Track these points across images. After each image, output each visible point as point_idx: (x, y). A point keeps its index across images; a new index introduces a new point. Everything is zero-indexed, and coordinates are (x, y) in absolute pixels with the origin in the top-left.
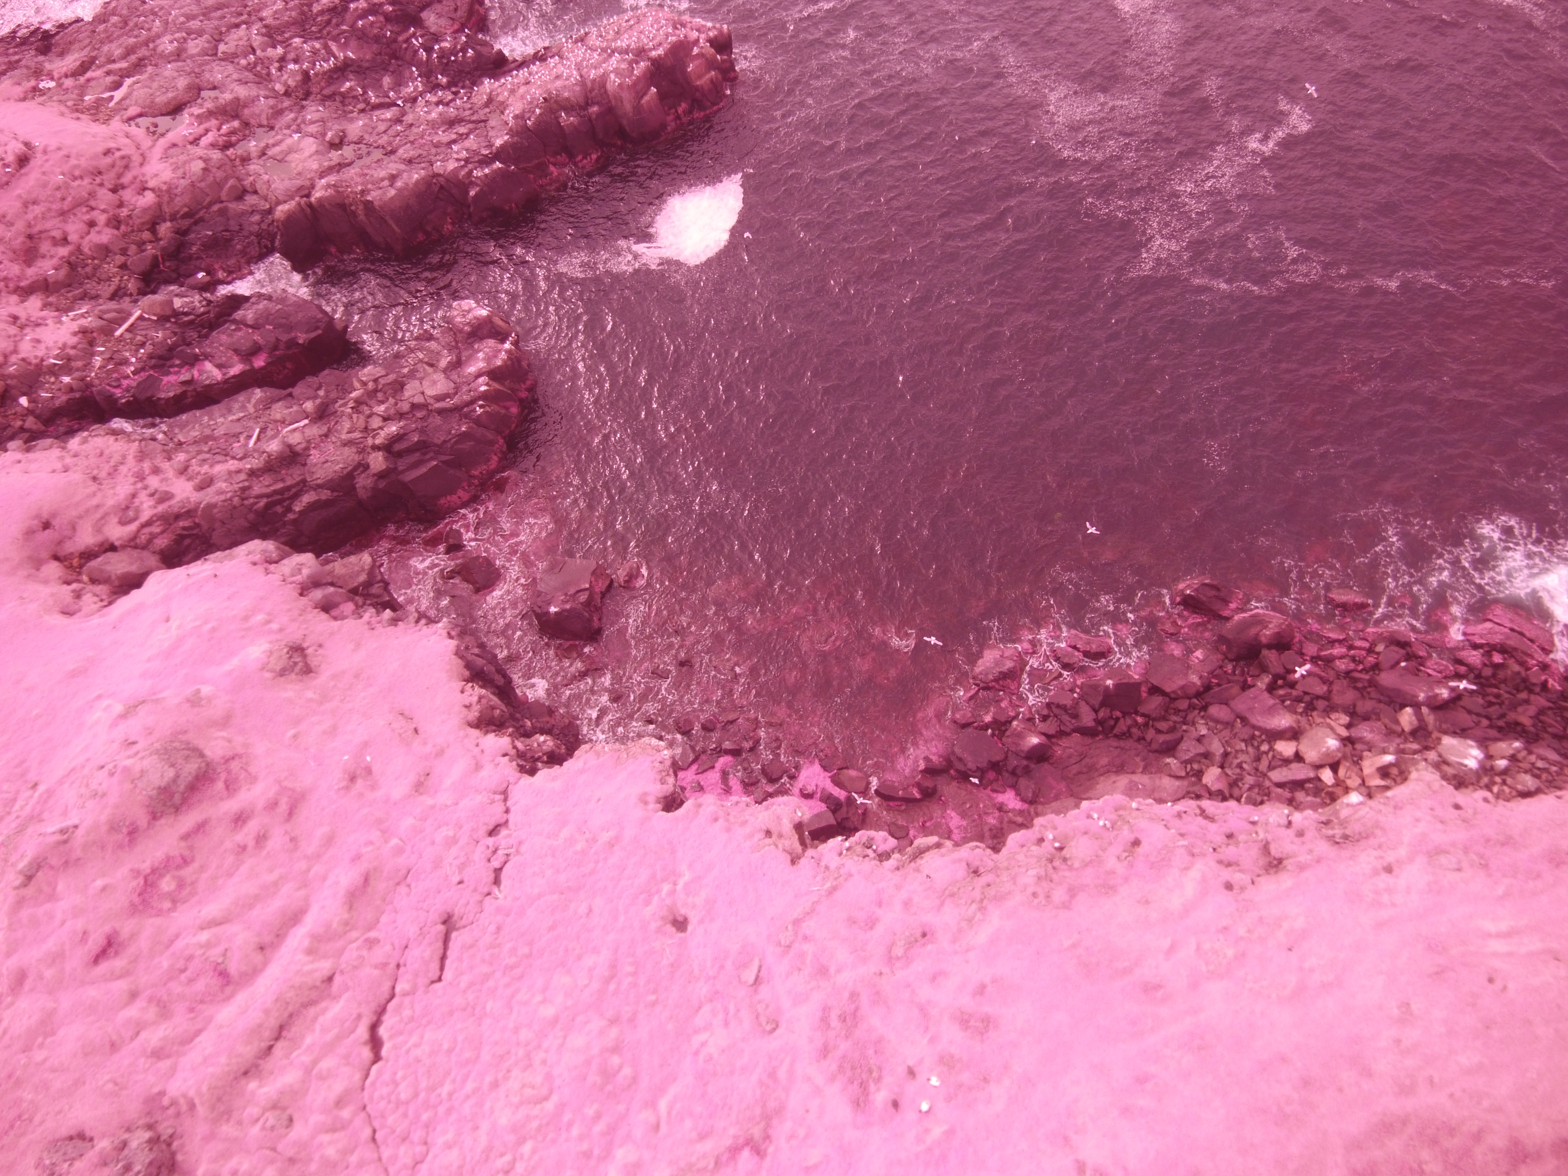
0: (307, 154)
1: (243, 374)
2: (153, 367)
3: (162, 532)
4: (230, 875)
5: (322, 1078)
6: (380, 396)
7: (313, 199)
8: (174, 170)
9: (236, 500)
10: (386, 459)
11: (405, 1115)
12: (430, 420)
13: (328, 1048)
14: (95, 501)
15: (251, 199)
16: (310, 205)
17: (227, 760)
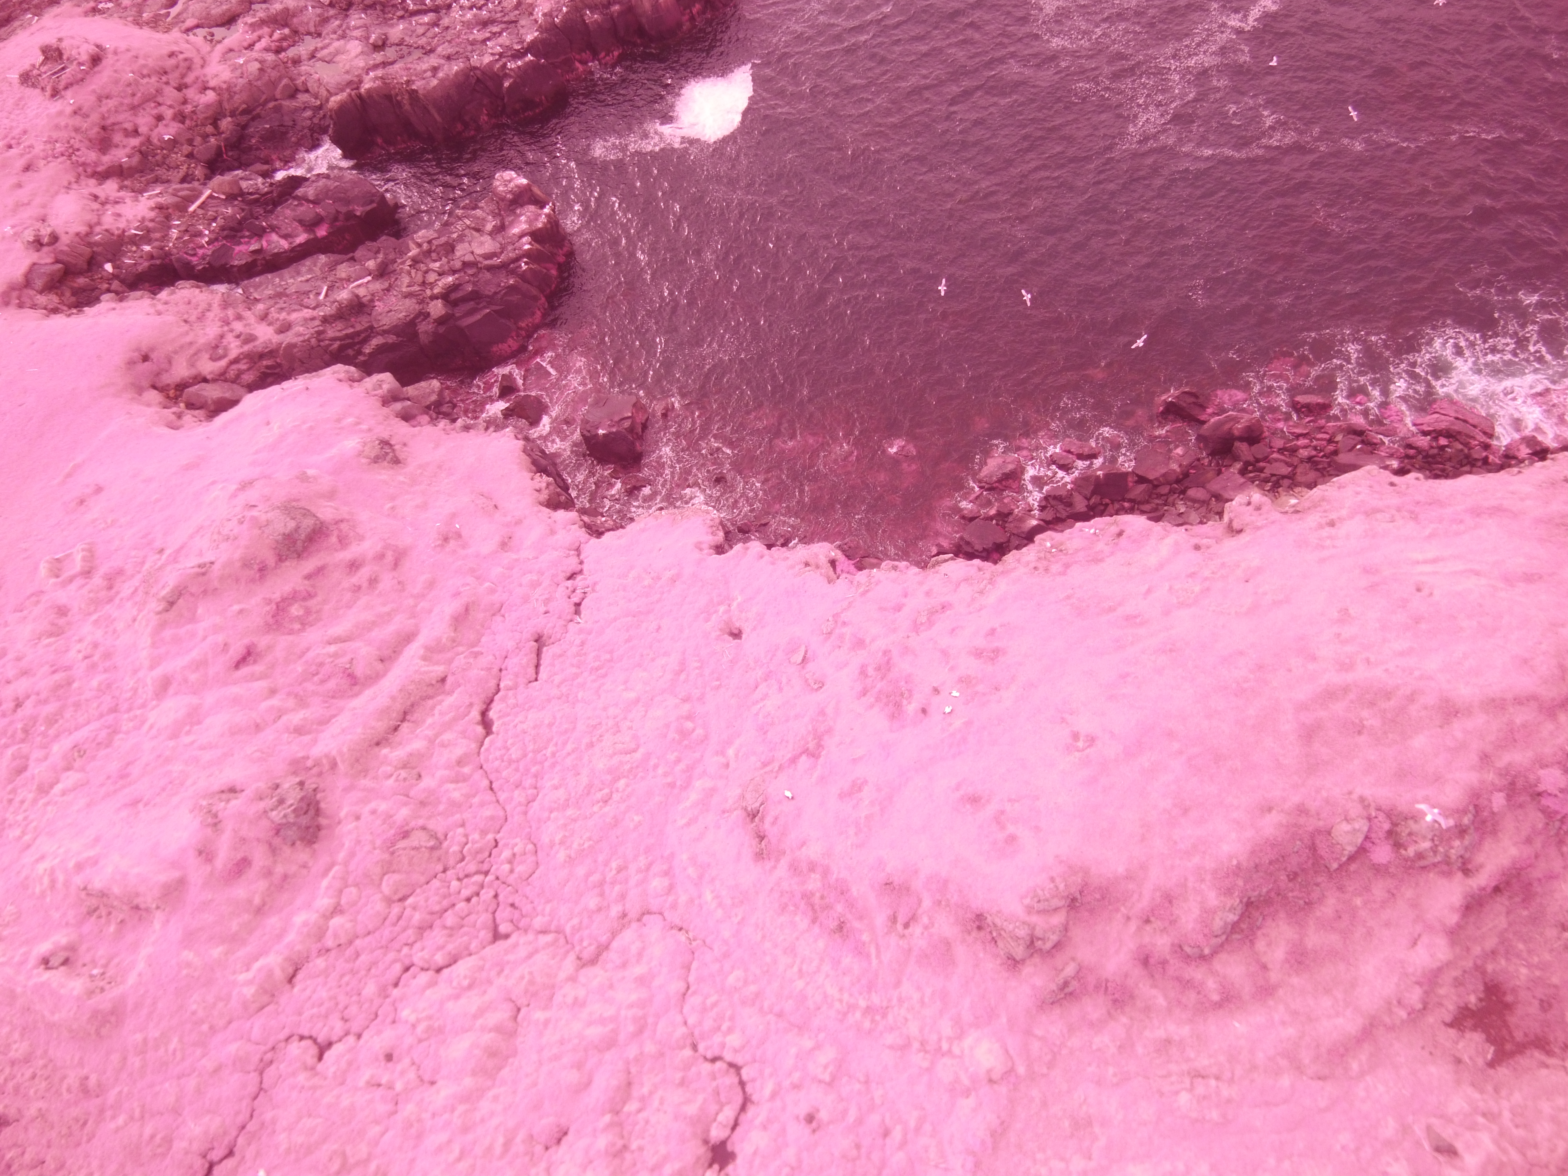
0: (353, 54)
1: (307, 242)
2: (225, 238)
3: (249, 369)
4: (349, 606)
5: (443, 745)
6: (434, 255)
7: (362, 90)
8: (232, 71)
9: (313, 341)
10: (445, 305)
11: (517, 770)
12: (481, 275)
13: (447, 726)
14: (188, 339)
15: (303, 98)
16: (360, 96)
17: (337, 522)
